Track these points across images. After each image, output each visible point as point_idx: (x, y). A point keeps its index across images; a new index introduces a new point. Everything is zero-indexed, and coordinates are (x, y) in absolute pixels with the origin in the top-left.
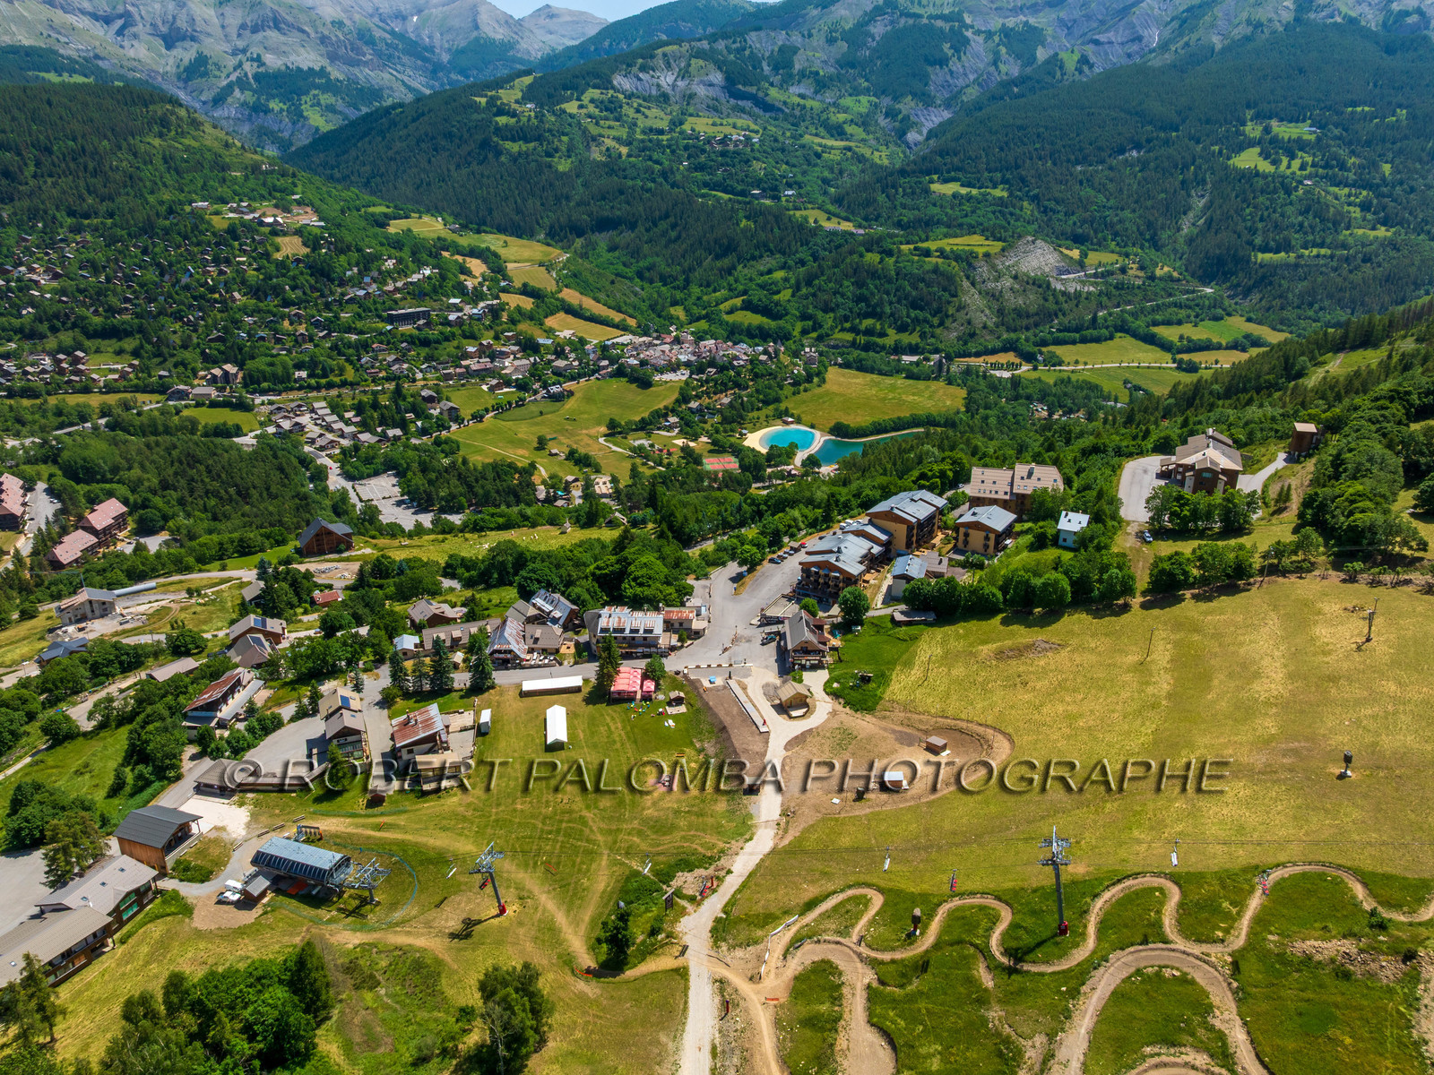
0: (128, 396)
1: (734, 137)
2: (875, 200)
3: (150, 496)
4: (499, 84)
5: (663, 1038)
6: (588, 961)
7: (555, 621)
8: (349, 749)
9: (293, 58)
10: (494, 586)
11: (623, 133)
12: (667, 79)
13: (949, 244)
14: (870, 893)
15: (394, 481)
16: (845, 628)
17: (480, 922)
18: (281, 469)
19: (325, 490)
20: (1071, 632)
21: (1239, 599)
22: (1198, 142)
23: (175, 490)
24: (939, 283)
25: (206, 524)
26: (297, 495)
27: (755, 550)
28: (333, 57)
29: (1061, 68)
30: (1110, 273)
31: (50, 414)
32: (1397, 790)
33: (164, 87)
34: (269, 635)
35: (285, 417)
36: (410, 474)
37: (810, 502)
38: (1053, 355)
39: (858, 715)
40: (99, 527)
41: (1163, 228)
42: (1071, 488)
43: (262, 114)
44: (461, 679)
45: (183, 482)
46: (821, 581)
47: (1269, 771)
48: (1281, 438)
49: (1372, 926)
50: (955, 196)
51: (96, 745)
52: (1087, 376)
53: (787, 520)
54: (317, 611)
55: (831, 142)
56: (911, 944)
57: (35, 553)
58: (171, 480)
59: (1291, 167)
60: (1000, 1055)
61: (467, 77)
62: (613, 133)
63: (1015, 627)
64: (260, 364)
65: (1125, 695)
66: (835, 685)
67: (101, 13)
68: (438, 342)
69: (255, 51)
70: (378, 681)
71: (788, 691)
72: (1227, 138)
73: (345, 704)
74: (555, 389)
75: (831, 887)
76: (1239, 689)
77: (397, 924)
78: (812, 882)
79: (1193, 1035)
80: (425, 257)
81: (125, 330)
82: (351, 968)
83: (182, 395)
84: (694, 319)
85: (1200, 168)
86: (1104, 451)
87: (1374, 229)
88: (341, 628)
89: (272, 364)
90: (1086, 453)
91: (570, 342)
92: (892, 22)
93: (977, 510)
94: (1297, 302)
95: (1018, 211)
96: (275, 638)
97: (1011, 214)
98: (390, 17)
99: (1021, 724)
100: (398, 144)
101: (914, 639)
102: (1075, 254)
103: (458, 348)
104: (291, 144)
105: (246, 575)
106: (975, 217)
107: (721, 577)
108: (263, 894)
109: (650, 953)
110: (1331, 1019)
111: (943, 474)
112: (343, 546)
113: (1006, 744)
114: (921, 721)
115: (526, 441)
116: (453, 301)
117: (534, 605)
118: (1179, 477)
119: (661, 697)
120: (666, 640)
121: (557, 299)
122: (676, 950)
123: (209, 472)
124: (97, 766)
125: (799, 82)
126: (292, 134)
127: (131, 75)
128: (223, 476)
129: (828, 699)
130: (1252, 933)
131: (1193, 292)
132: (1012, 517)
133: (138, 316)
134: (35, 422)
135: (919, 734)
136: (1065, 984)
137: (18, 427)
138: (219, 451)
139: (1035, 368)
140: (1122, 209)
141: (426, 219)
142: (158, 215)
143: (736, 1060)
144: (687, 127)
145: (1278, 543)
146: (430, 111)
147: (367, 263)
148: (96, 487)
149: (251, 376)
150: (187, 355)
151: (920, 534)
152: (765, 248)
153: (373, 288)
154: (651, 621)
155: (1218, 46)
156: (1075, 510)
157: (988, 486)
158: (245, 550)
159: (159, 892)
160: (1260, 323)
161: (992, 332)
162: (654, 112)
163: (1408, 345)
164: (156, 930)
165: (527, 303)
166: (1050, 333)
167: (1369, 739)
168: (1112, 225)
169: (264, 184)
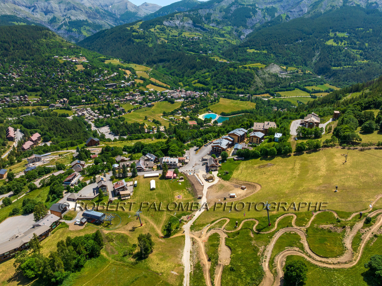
0: (39, 106)
1: (195, 38)
2: (232, 54)
3: (46, 132)
4: (133, 24)
5: (179, 250)
6: (162, 235)
7: (152, 160)
8: (104, 190)
9: (78, 17)
10: (136, 153)
11: (166, 37)
12: (177, 22)
13: (251, 65)
14: (226, 219)
15: (108, 128)
16: (222, 161)
17: (136, 228)
18: (79, 125)
19: (91, 130)
20: (277, 162)
21: (317, 153)
22: (317, 38)
23: (53, 130)
24: (249, 76)
25: (61, 139)
26: (84, 132)
27: (200, 143)
28: (89, 17)
29: (281, 18)
30: (294, 73)
31: (19, 111)
32: (347, 194)
33: (45, 25)
34: (81, 165)
35: (80, 112)
36: (112, 126)
37: (214, 132)
38: (279, 94)
39: (225, 181)
40: (34, 140)
41: (308, 61)
42: (279, 127)
43: (70, 32)
44: (130, 174)
45: (54, 129)
46: (217, 150)
47: (319, 191)
48: (331, 115)
49: (337, 222)
50: (253, 53)
51: (41, 191)
52: (287, 100)
53: (209, 136)
54: (92, 159)
55: (221, 39)
56: (235, 229)
57: (18, 147)
58: (51, 128)
59: (341, 44)
60: (254, 250)
61: (125, 22)
62: (163, 37)
63: (263, 161)
64: (73, 98)
65: (288, 175)
66: (220, 174)
67: (28, 6)
68: (119, 92)
69: (68, 15)
70: (110, 175)
71: (208, 176)
72: (325, 37)
73: (102, 180)
74: (149, 104)
75: (218, 218)
76: (315, 173)
77: (117, 229)
78: (213, 217)
79: (296, 244)
80: (115, 70)
81: (38, 90)
82: (107, 238)
83: (53, 106)
84: (185, 86)
85: (318, 45)
86: (287, 118)
87: (363, 60)
88: (99, 163)
89: (76, 98)
90: (283, 119)
91: (153, 92)
92: (237, 7)
93: (255, 133)
94: (343, 80)
95: (270, 57)
96: (83, 165)
97: (268, 57)
98: (104, 6)
99: (264, 183)
100: (107, 40)
101: (239, 164)
102: (285, 68)
103: (124, 93)
104: (78, 40)
105: (73, 151)
106: (258, 58)
107: (192, 150)
108: (85, 223)
109: (176, 233)
110: (326, 240)
111: (247, 124)
112: (97, 144)
113: (260, 187)
114: (240, 182)
115: (142, 117)
116: (122, 81)
117: (146, 157)
118: (305, 124)
119: (178, 178)
120: (179, 164)
121: (149, 81)
122: (182, 232)
123: (61, 126)
124: (42, 195)
125: (212, 23)
126: (79, 37)
127: (36, 22)
128: (65, 127)
129: (218, 178)
130: (311, 224)
131: (316, 77)
132: (263, 134)
133: (41, 86)
134: (15, 113)
135: (239, 185)
136: (269, 236)
137: (11, 115)
138: (63, 121)
139: (274, 98)
140: (297, 56)
141: (115, 60)
142: (45, 60)
143: (196, 254)
144: (183, 35)
145: (327, 140)
146: (115, 31)
147: (100, 72)
148: (32, 130)
149: (71, 101)
150: (54, 96)
151: (241, 139)
152: (203, 67)
153: (102, 78)
154: (175, 160)
155: (323, 12)
156: (279, 132)
157: (258, 127)
158: (72, 145)
159: (61, 223)
160: (333, 85)
161: (263, 88)
162: (174, 31)
163: (367, 91)
164: (61, 231)
165: (142, 82)
166: (278, 88)
167: (342, 183)
168: (294, 60)
169: (72, 51)
